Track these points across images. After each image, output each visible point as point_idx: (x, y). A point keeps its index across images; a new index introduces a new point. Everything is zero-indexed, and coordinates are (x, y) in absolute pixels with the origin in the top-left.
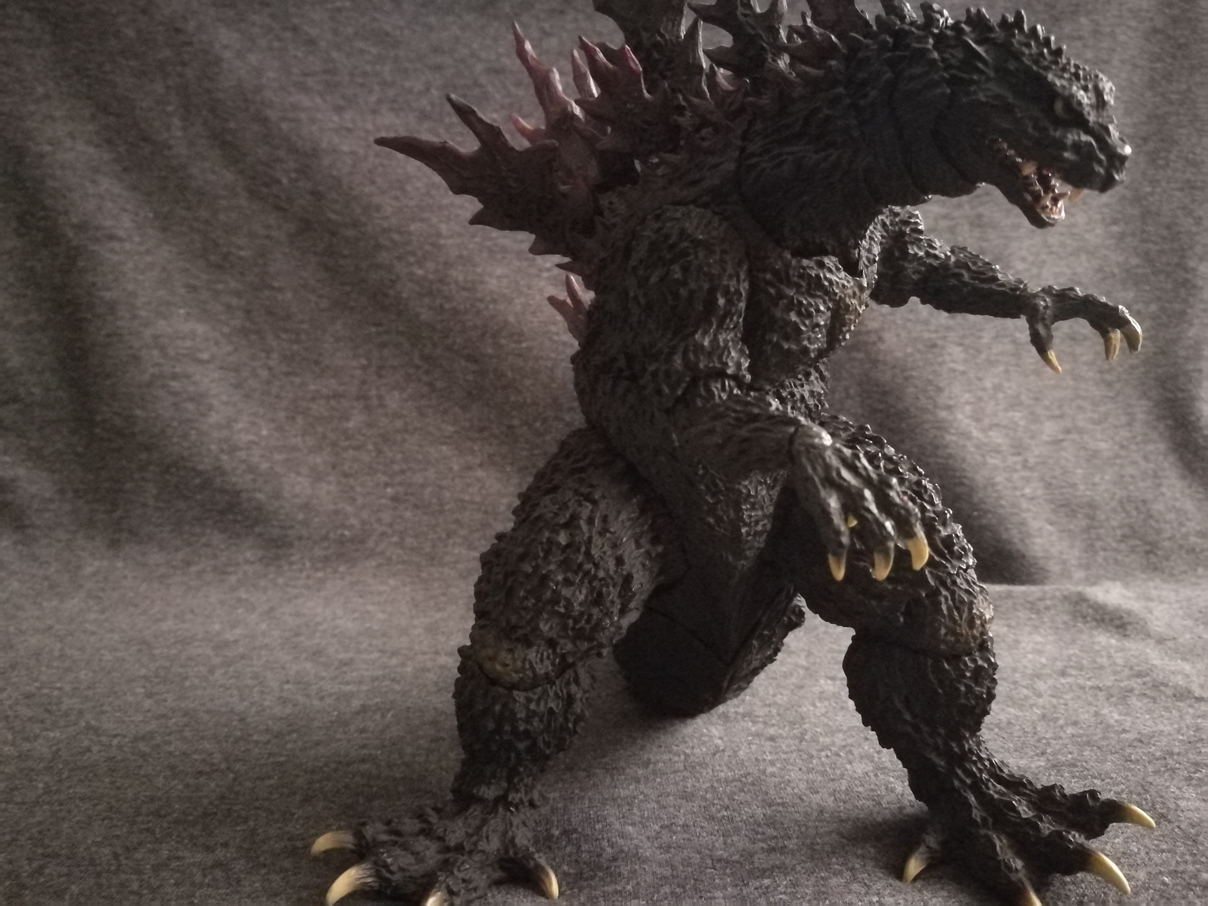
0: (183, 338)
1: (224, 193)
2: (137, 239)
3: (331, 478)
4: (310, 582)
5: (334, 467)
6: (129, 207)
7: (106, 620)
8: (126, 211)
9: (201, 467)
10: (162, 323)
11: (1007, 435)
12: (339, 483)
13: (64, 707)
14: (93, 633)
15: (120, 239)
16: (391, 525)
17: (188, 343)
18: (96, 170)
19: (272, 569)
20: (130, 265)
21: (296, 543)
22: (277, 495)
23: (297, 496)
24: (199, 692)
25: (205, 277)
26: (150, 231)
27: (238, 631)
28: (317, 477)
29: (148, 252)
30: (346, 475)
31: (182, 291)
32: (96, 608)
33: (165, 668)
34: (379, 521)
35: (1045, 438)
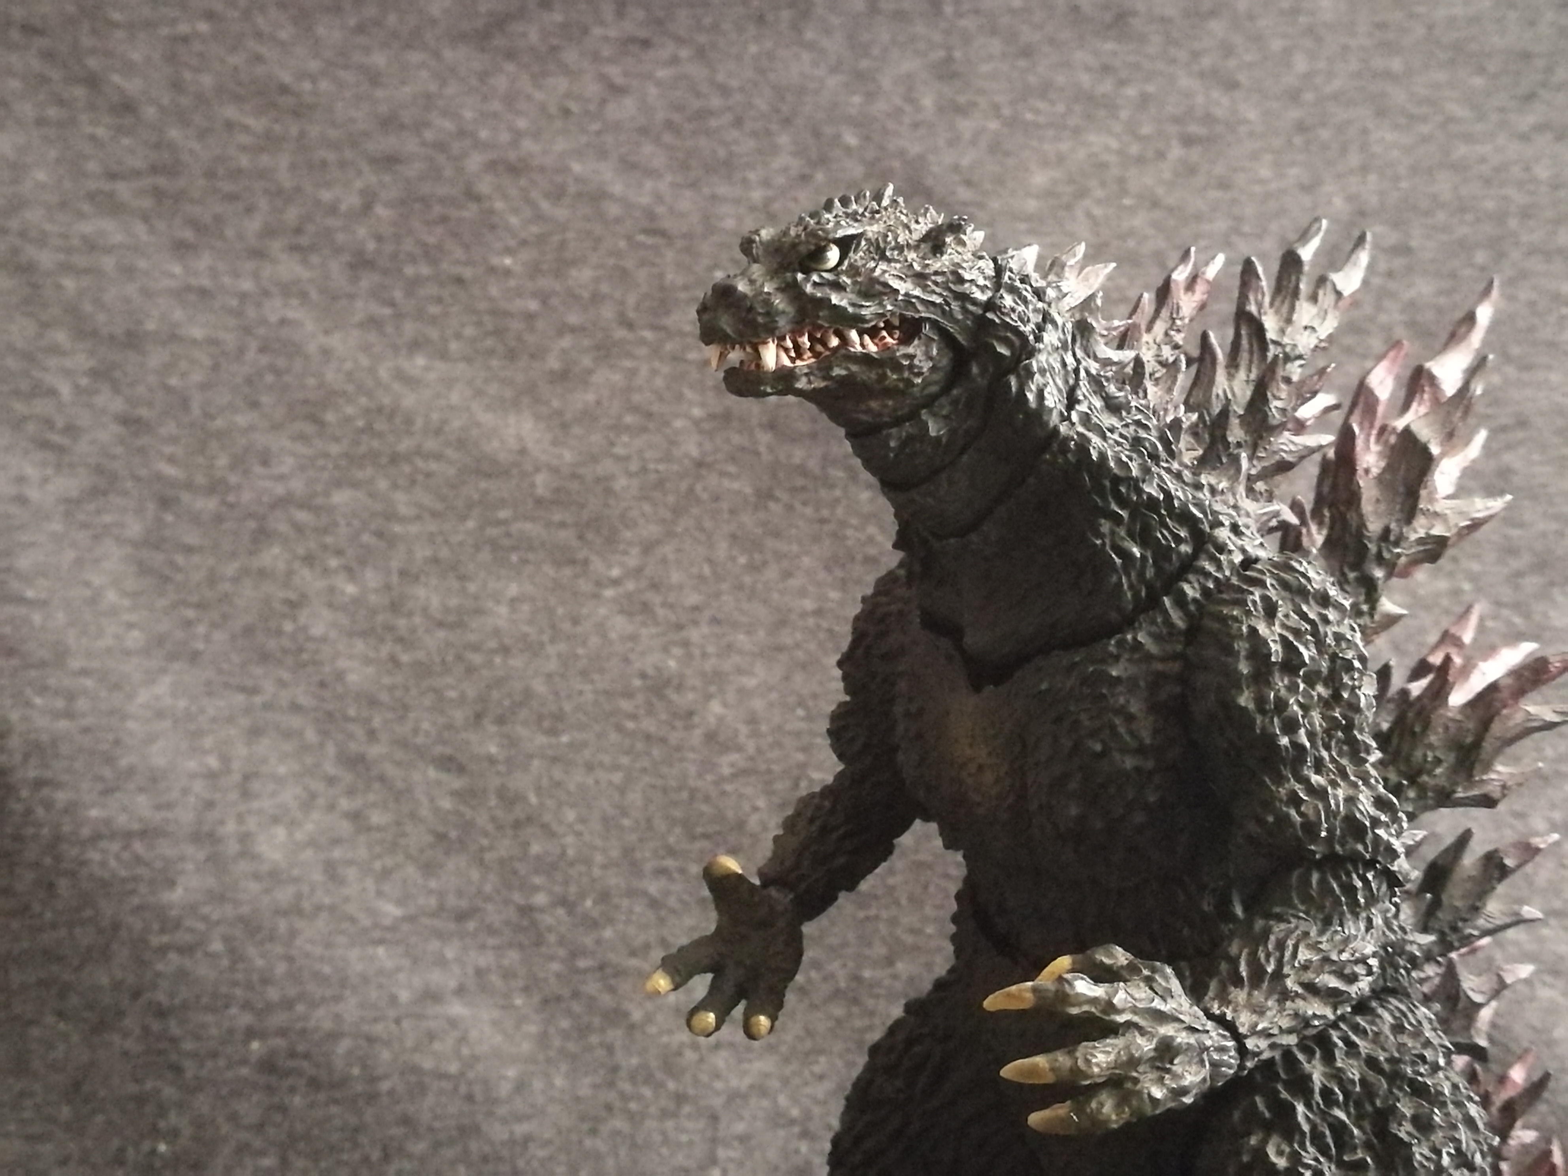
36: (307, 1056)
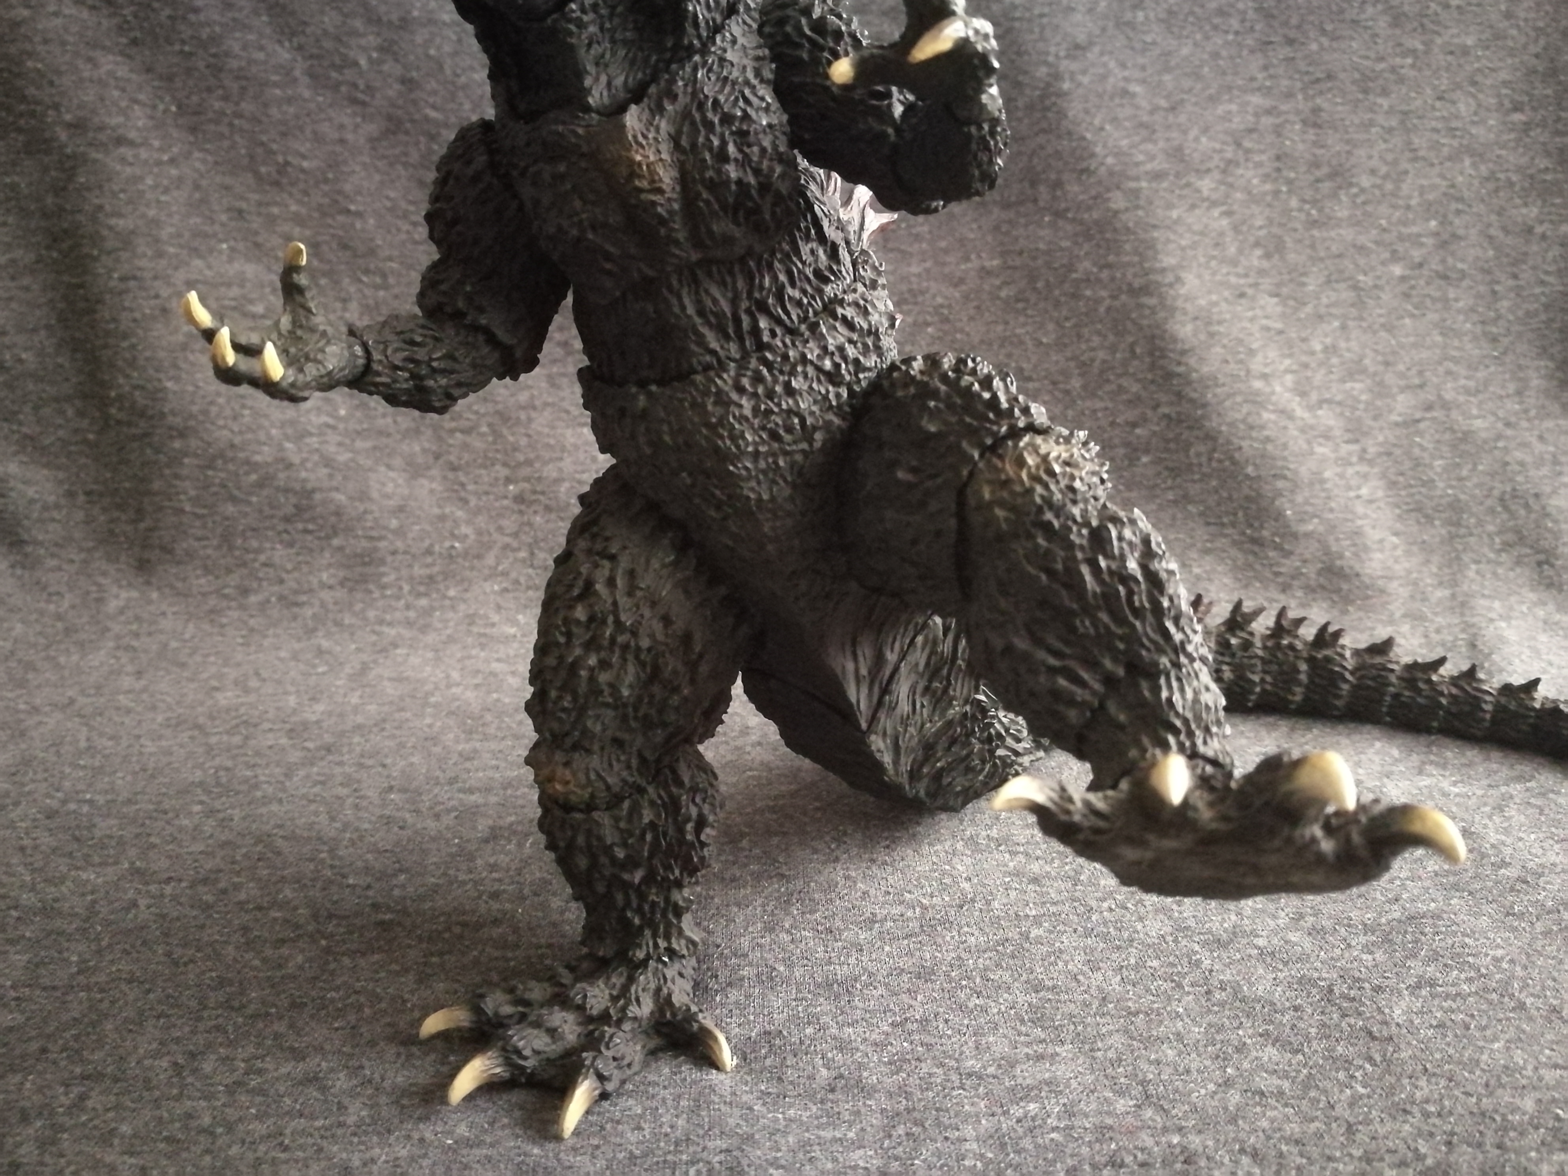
0: (229, 285)
1: (275, 78)
2: (156, 143)
3: (434, 472)
4: (412, 614)
5: (437, 457)
6: (142, 97)
7: (145, 690)
8: (136, 101)
9: (258, 458)
10: (198, 263)
11: (1342, 414)
12: (445, 478)
13: (98, 833)
14: (129, 711)
15: (131, 143)
16: (516, 535)
17: (235, 291)
18: (94, 45)
19: (359, 596)
20: (149, 181)
21: (389, 559)
22: (363, 496)
23: (388, 496)
24: (274, 807)
25: (255, 197)
26: (175, 133)
27: (320, 708)
28: (415, 471)
29: (172, 161)
30: (454, 469)
31: (224, 217)
32: (129, 668)
33: (227, 769)
34: (500, 529)
35: (1395, 418)
36: (543, 493)
